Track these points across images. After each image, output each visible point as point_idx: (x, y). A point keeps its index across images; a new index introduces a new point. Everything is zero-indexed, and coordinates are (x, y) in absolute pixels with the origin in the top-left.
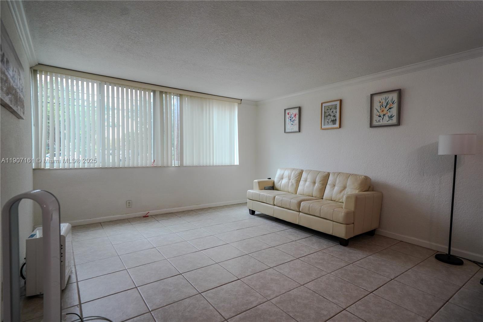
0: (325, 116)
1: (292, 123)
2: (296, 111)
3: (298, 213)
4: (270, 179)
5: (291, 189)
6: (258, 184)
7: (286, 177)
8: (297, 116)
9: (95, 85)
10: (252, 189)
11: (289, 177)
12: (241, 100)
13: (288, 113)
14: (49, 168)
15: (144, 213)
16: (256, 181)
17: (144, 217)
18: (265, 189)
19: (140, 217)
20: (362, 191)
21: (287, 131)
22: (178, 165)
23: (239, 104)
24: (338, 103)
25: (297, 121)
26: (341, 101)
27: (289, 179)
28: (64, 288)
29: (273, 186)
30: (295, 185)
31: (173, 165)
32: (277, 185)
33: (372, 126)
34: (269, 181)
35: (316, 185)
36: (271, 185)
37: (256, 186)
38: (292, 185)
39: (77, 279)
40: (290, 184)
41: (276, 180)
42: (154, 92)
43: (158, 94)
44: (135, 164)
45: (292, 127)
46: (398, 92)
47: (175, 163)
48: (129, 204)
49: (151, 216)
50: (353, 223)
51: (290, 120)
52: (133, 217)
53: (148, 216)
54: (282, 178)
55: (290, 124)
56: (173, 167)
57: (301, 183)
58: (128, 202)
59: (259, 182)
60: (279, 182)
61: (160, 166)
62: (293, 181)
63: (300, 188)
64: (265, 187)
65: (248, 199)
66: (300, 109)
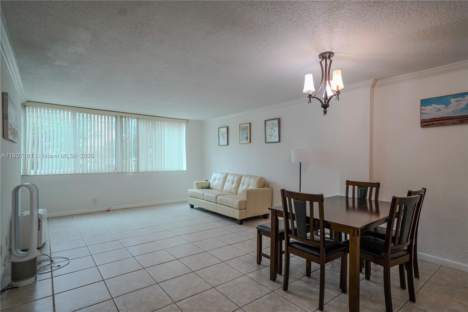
0: (241, 134)
1: (223, 138)
2: (225, 129)
3: (216, 204)
4: (207, 181)
5: (219, 188)
6: (196, 185)
7: (217, 179)
8: (226, 133)
9: (70, 113)
10: (193, 188)
11: (219, 179)
12: (188, 120)
13: (221, 131)
14: (33, 174)
15: (107, 208)
16: (195, 182)
17: (107, 211)
18: (202, 188)
19: (104, 211)
20: (257, 187)
21: (221, 144)
22: (135, 171)
23: (186, 123)
24: (248, 125)
25: (226, 137)
26: (250, 124)
27: (219, 181)
28: (41, 247)
29: (209, 186)
30: (222, 185)
31: (131, 171)
32: (212, 185)
33: (266, 142)
34: (207, 182)
35: (234, 184)
36: (207, 185)
37: (195, 186)
38: (221, 184)
39: (50, 244)
40: (219, 184)
41: (211, 181)
42: (116, 117)
43: (119, 118)
44: (100, 171)
45: (223, 142)
46: (277, 120)
47: (133, 169)
48: (95, 201)
49: (113, 210)
50: (246, 209)
51: (222, 136)
52: (98, 211)
53: (110, 210)
54: (215, 180)
55: (222, 139)
56: (131, 172)
57: (226, 183)
58: (94, 199)
59: (197, 183)
60: (212, 183)
61: (120, 172)
62: (221, 182)
63: (225, 187)
64: (202, 187)
65: (189, 197)
66: (228, 128)
